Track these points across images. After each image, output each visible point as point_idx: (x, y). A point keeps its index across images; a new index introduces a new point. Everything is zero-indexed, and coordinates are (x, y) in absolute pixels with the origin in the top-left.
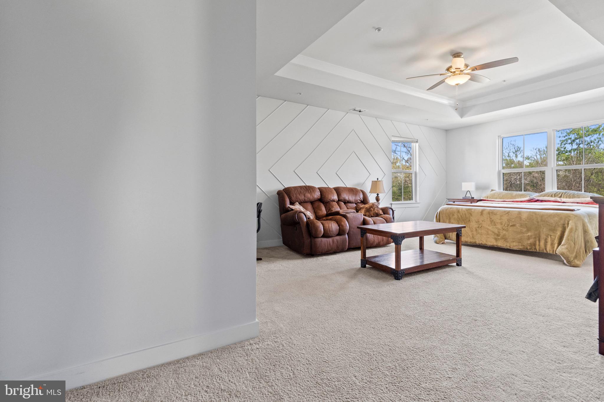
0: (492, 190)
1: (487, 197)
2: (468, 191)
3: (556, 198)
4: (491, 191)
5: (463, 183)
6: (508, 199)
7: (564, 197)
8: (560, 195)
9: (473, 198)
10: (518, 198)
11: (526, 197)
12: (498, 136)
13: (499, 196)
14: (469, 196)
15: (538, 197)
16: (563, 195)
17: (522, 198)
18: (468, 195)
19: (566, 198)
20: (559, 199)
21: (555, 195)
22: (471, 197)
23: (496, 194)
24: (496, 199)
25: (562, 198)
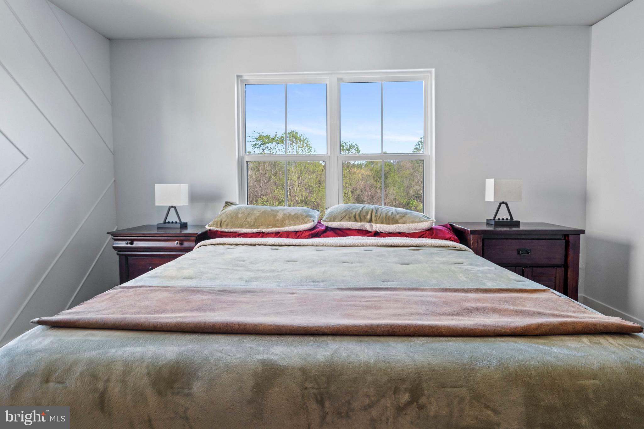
0: (228, 204)
1: (219, 224)
2: (172, 207)
3: (363, 223)
4: (224, 204)
5: (158, 186)
6: (267, 228)
7: (377, 223)
8: (369, 217)
9: (184, 226)
10: (290, 225)
11: (306, 223)
12: (238, 76)
13: (248, 220)
14: (176, 219)
15: (330, 221)
16: (373, 216)
17: (298, 224)
18: (172, 218)
19: (382, 223)
20: (367, 226)
21: (360, 217)
22: (178, 221)
23: (240, 216)
24: (242, 226)
25: (372, 224)
